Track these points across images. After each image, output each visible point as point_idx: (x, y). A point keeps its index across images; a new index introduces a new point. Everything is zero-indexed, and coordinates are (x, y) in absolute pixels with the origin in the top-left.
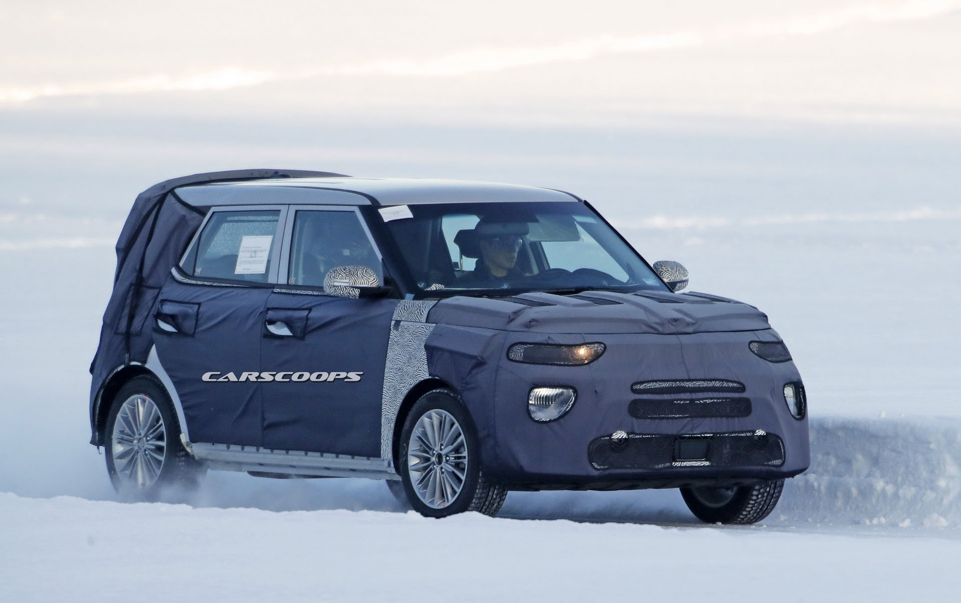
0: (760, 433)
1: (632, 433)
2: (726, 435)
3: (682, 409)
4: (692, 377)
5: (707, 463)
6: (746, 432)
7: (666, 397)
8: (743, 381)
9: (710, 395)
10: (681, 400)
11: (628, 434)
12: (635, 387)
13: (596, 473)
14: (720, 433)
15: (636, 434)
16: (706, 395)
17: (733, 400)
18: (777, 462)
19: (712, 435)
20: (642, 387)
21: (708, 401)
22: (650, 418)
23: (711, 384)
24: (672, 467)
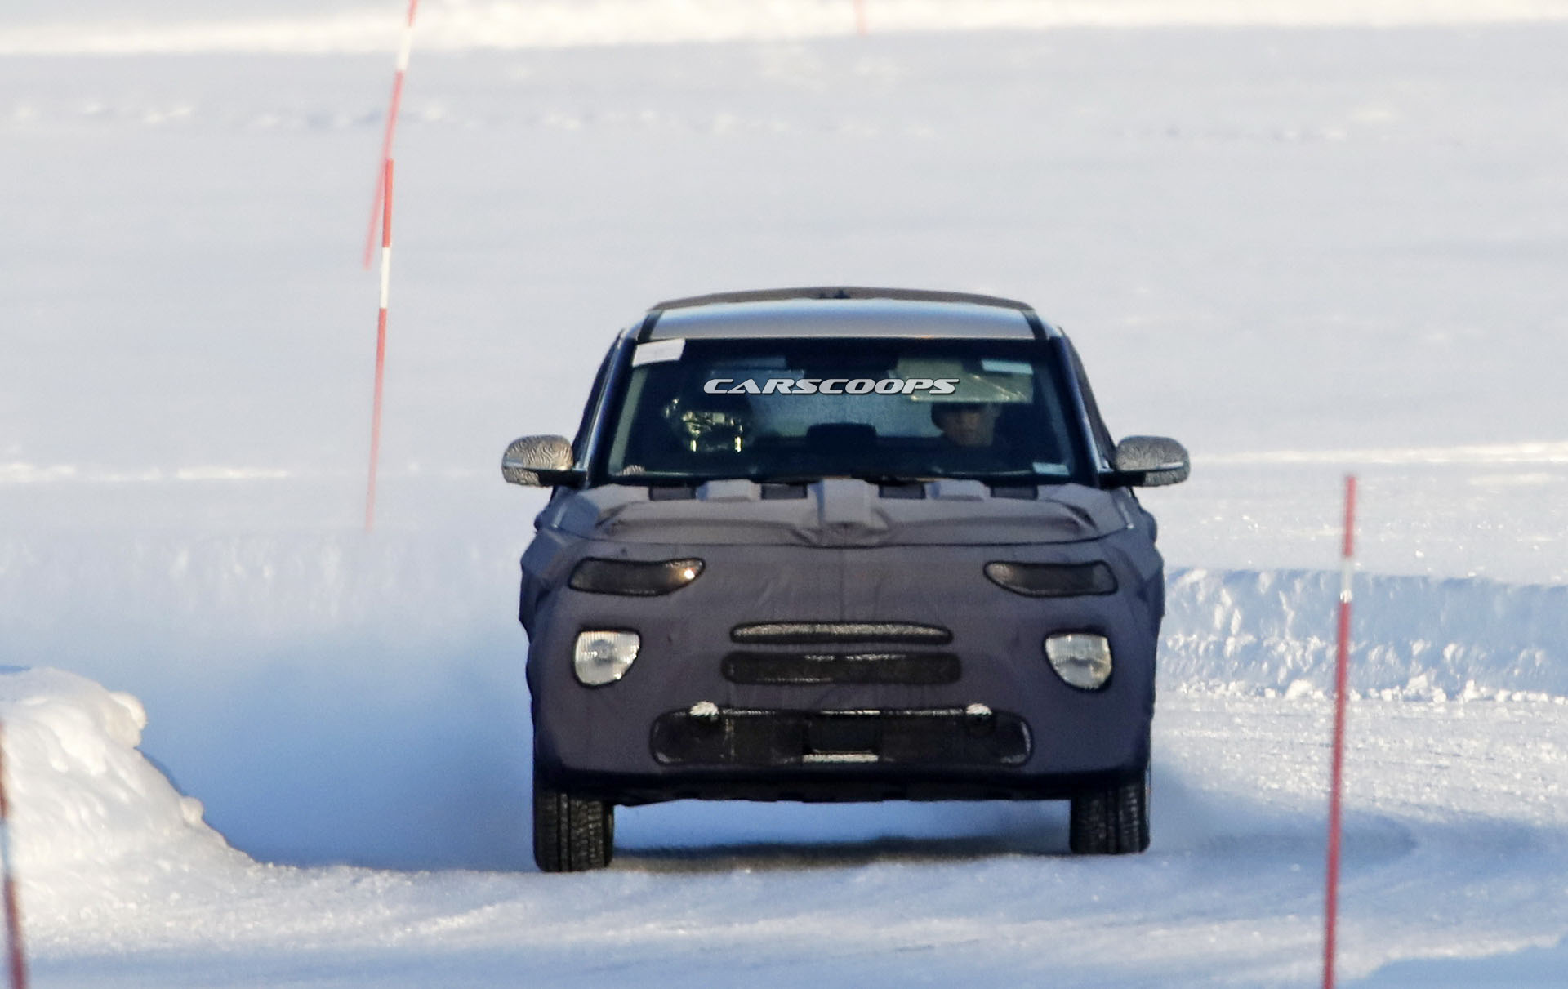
0: (977, 709)
1: (728, 707)
2: (908, 712)
3: (822, 668)
4: (847, 617)
5: (873, 758)
6: (948, 707)
7: (791, 649)
8: (949, 627)
9: (879, 646)
10: (818, 654)
11: (720, 708)
12: (739, 632)
13: (657, 770)
14: (894, 710)
15: (737, 709)
16: (868, 647)
17: (922, 657)
18: (1019, 759)
19: (877, 712)
20: (752, 631)
21: (871, 658)
22: (759, 683)
23: (880, 629)
24: (801, 763)
